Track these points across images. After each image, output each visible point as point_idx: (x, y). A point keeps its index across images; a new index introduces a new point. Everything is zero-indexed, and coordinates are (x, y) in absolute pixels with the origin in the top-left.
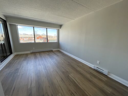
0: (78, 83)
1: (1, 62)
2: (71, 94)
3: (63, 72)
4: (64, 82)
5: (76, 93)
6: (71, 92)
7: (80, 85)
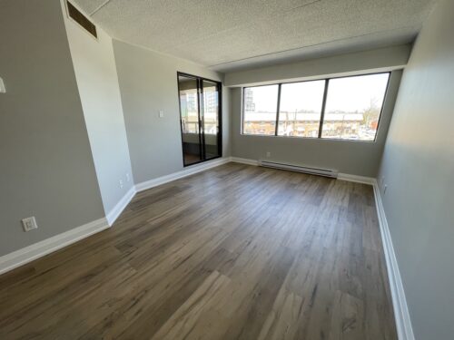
0: (186, 312)
1: (185, 166)
2: (134, 299)
3: (220, 251)
4: (174, 269)
5: (138, 313)
6: (142, 297)
7: (176, 321)
